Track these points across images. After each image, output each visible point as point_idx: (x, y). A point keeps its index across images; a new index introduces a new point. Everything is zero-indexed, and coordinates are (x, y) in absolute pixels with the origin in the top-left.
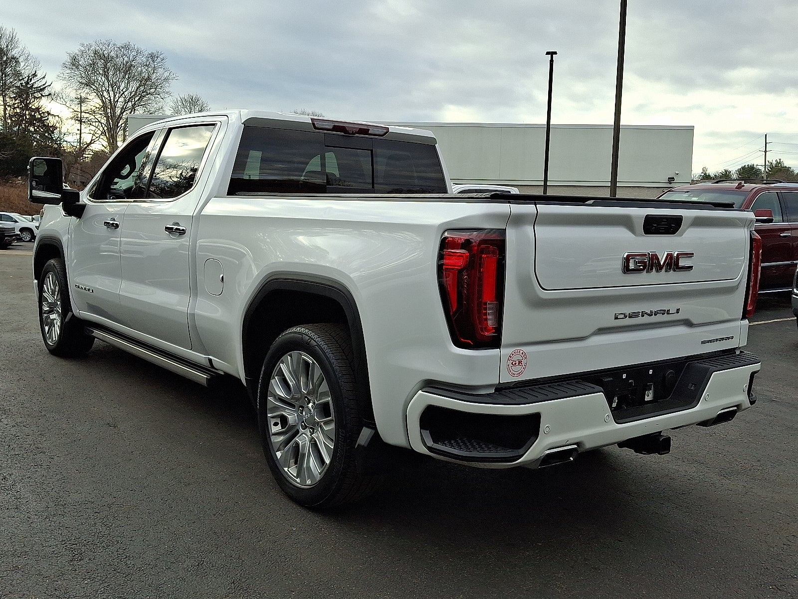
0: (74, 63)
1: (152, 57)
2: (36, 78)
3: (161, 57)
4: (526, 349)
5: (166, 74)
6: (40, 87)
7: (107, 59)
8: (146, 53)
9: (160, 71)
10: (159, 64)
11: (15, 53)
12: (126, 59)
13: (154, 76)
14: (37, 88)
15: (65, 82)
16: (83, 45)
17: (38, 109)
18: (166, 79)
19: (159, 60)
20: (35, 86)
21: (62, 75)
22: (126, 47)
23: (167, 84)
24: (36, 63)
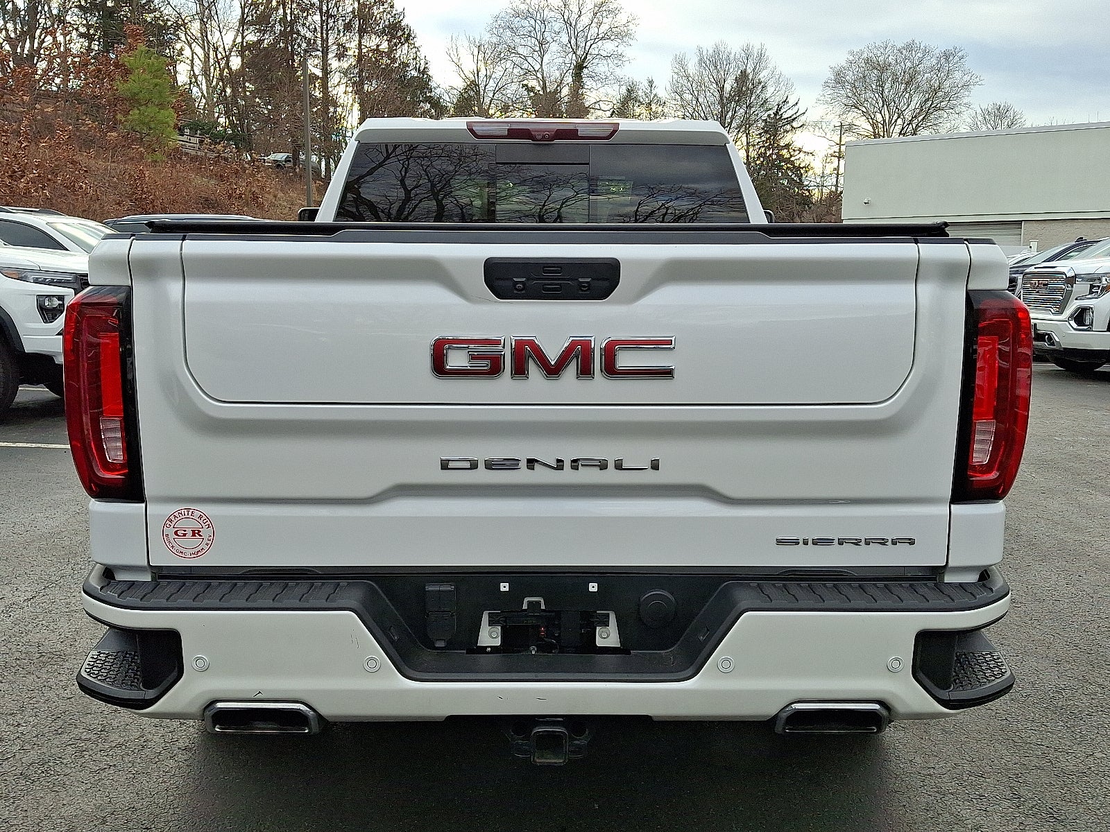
0: (839, 78)
1: (947, 56)
2: (788, 105)
3: (960, 54)
4: (208, 510)
5: (966, 78)
6: (791, 117)
7: (883, 68)
8: (937, 52)
9: (957, 75)
10: (955, 66)
11: (763, 76)
12: (909, 64)
13: (947, 84)
14: (787, 118)
15: (826, 106)
16: (852, 53)
17: (787, 146)
18: (966, 86)
19: (956, 59)
20: (785, 116)
21: (822, 98)
22: (910, 47)
23: (966, 93)
24: (789, 85)
